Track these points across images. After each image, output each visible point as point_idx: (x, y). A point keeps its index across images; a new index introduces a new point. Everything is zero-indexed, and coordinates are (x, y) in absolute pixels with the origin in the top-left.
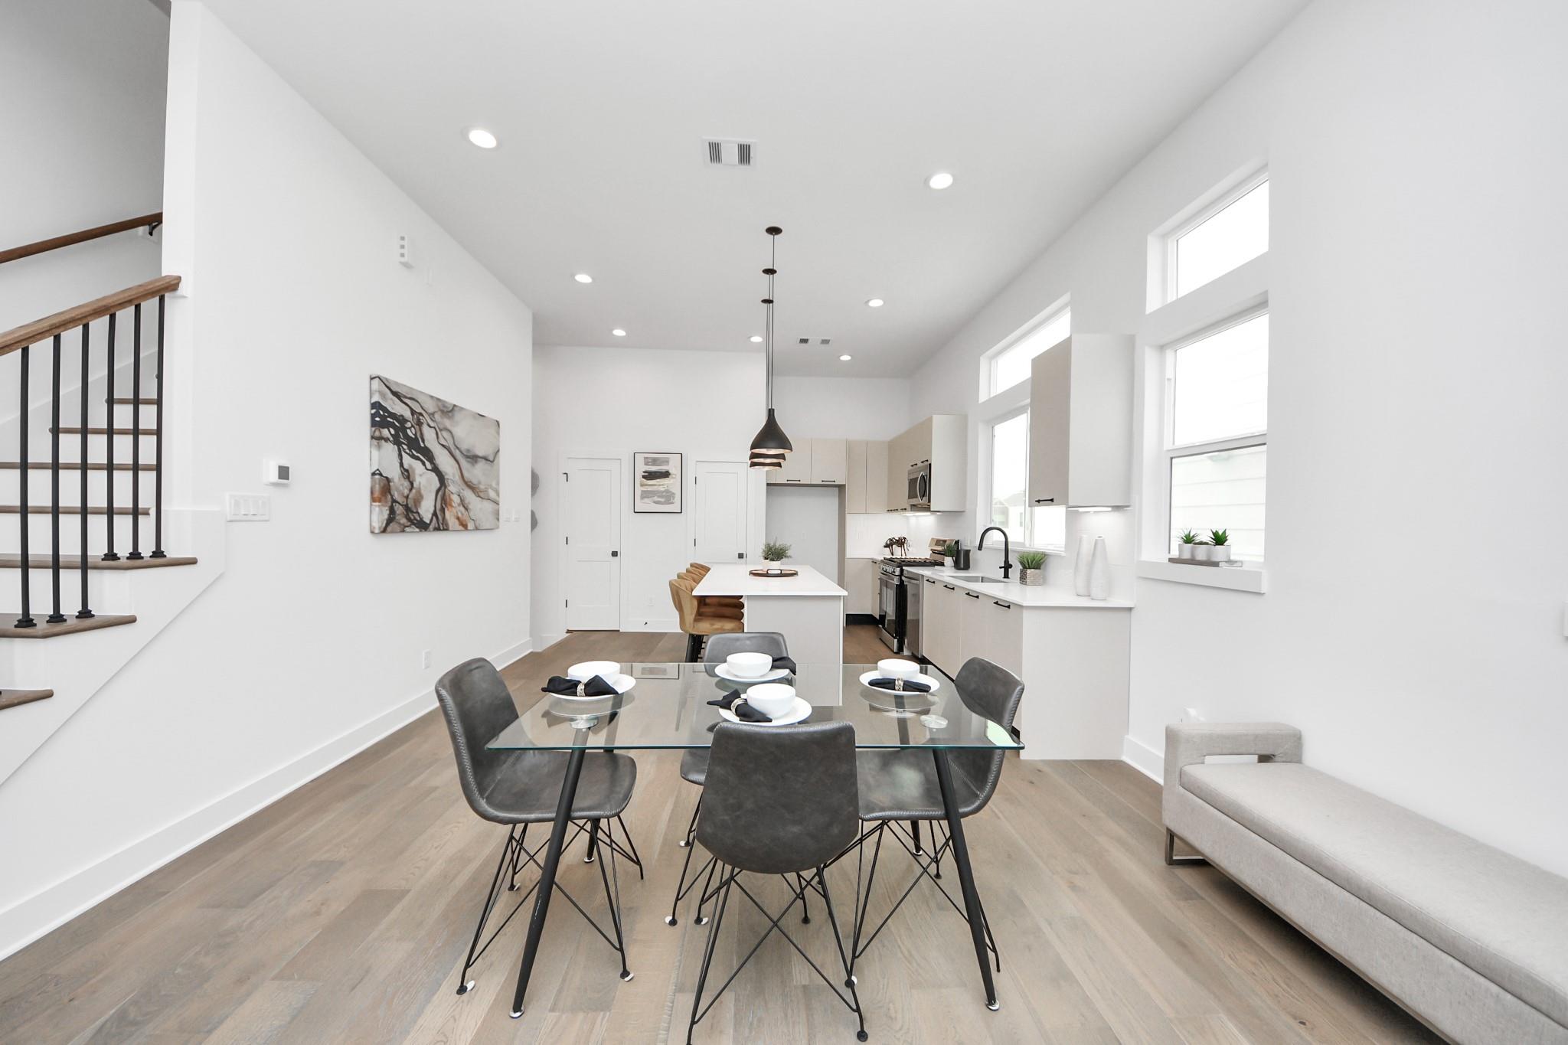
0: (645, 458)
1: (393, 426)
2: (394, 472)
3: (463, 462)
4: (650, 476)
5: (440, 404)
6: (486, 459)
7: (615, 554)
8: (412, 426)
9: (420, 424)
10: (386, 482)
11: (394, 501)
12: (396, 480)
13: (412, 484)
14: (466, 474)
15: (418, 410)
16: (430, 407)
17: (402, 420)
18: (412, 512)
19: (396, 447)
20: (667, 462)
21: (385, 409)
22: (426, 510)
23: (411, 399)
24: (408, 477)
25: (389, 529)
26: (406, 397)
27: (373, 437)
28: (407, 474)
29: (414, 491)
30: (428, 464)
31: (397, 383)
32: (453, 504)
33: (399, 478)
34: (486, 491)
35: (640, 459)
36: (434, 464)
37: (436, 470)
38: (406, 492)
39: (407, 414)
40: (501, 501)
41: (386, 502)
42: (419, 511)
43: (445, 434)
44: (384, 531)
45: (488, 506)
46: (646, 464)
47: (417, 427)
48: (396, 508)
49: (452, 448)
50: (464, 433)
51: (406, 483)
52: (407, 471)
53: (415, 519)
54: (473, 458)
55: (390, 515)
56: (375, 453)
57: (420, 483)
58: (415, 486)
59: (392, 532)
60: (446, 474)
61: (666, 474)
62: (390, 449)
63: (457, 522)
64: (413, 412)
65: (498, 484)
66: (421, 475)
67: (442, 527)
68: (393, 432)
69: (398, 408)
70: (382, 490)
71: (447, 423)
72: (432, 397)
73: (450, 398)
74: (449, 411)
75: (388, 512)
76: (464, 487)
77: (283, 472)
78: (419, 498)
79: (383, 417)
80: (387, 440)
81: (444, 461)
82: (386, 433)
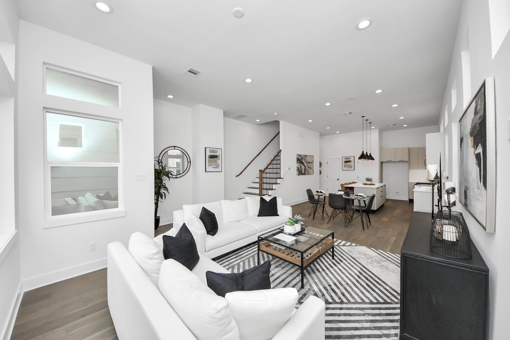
1: (299, 160)
2: (299, 167)
3: (308, 164)
6: (311, 162)
7: (338, 180)
9: (302, 159)
11: (299, 171)
14: (308, 166)
15: (302, 157)
16: (303, 156)
17: (300, 159)
18: (301, 172)
21: (298, 158)
22: (303, 172)
26: (300, 156)
27: (297, 162)
28: (301, 167)
30: (303, 165)
31: (299, 154)
32: (307, 170)
34: (311, 168)
40: (314, 169)
43: (305, 160)
44: (298, 175)
45: (312, 170)
49: (306, 162)
50: (308, 159)
54: (309, 163)
55: (299, 173)
56: (297, 164)
60: (306, 166)
62: (299, 163)
63: (307, 173)
64: (301, 158)
65: (313, 166)
66: (303, 167)
67: (305, 174)
69: (300, 158)
70: (298, 169)
71: (306, 158)
73: (306, 154)
74: (306, 156)
76: (308, 168)
77: (289, 168)
78: (302, 170)
79: (298, 159)
80: (298, 162)
81: (305, 164)
82: (298, 161)
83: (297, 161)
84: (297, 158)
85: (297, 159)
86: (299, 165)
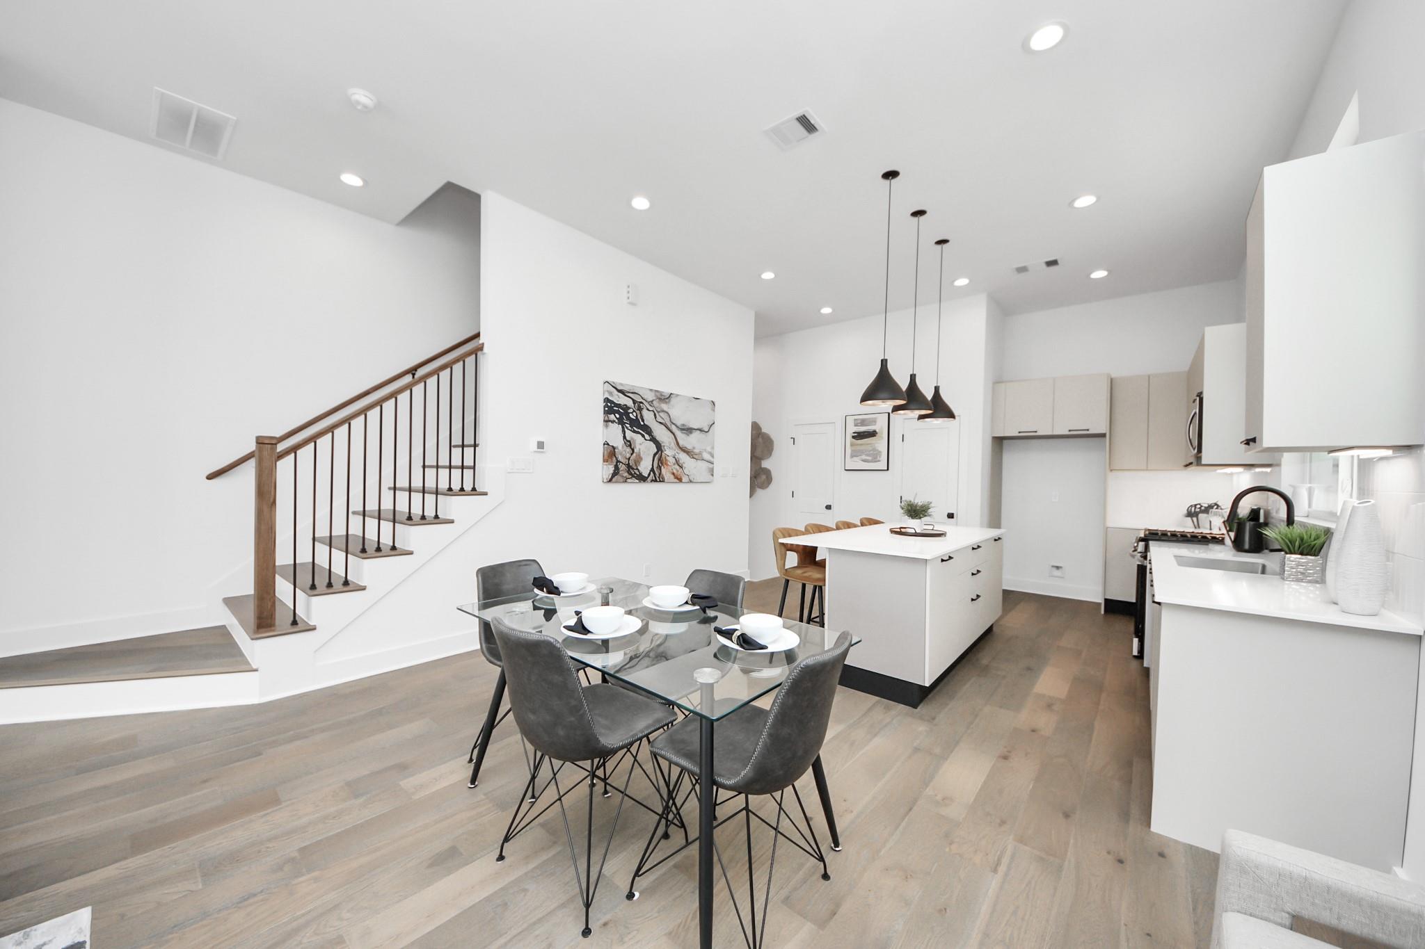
0: (855, 420)
1: (618, 412)
2: (618, 442)
3: (678, 433)
4: (859, 436)
5: (657, 394)
6: (701, 430)
8: (634, 411)
9: (640, 409)
10: (612, 449)
11: (619, 461)
12: (620, 448)
13: (633, 450)
14: (681, 443)
15: (639, 399)
16: (650, 397)
17: (626, 408)
18: (633, 469)
19: (620, 426)
20: (874, 422)
21: (612, 402)
22: (645, 468)
23: (632, 393)
24: (630, 446)
25: (614, 480)
26: (629, 392)
27: (604, 421)
28: (629, 444)
29: (634, 454)
30: (647, 437)
31: (621, 384)
32: (669, 463)
33: (623, 446)
34: (700, 453)
35: (850, 421)
36: (652, 436)
37: (653, 440)
38: (628, 456)
39: (630, 403)
40: (715, 461)
41: (612, 462)
42: (639, 468)
43: (662, 414)
44: (610, 480)
45: (703, 465)
46: (856, 425)
47: (638, 412)
48: (620, 466)
49: (669, 424)
50: (678, 413)
51: (629, 450)
52: (629, 441)
53: (635, 473)
54: (688, 430)
55: (615, 471)
56: (605, 431)
57: (640, 450)
58: (635, 451)
59: (616, 482)
60: (663, 442)
61: (873, 434)
62: (616, 429)
63: (672, 476)
64: (634, 402)
65: (713, 448)
66: (640, 444)
67: (658, 479)
68: (618, 416)
69: (623, 400)
70: (610, 453)
71: (664, 407)
72: (651, 390)
73: (667, 390)
74: (665, 398)
75: (613, 469)
76: (679, 451)
77: (541, 445)
78: (639, 460)
79: (610, 408)
80: (613, 422)
81: (660, 433)
82: (612, 417)
83: (606, 413)
84: (607, 400)
85: (604, 407)
86: (615, 434)
